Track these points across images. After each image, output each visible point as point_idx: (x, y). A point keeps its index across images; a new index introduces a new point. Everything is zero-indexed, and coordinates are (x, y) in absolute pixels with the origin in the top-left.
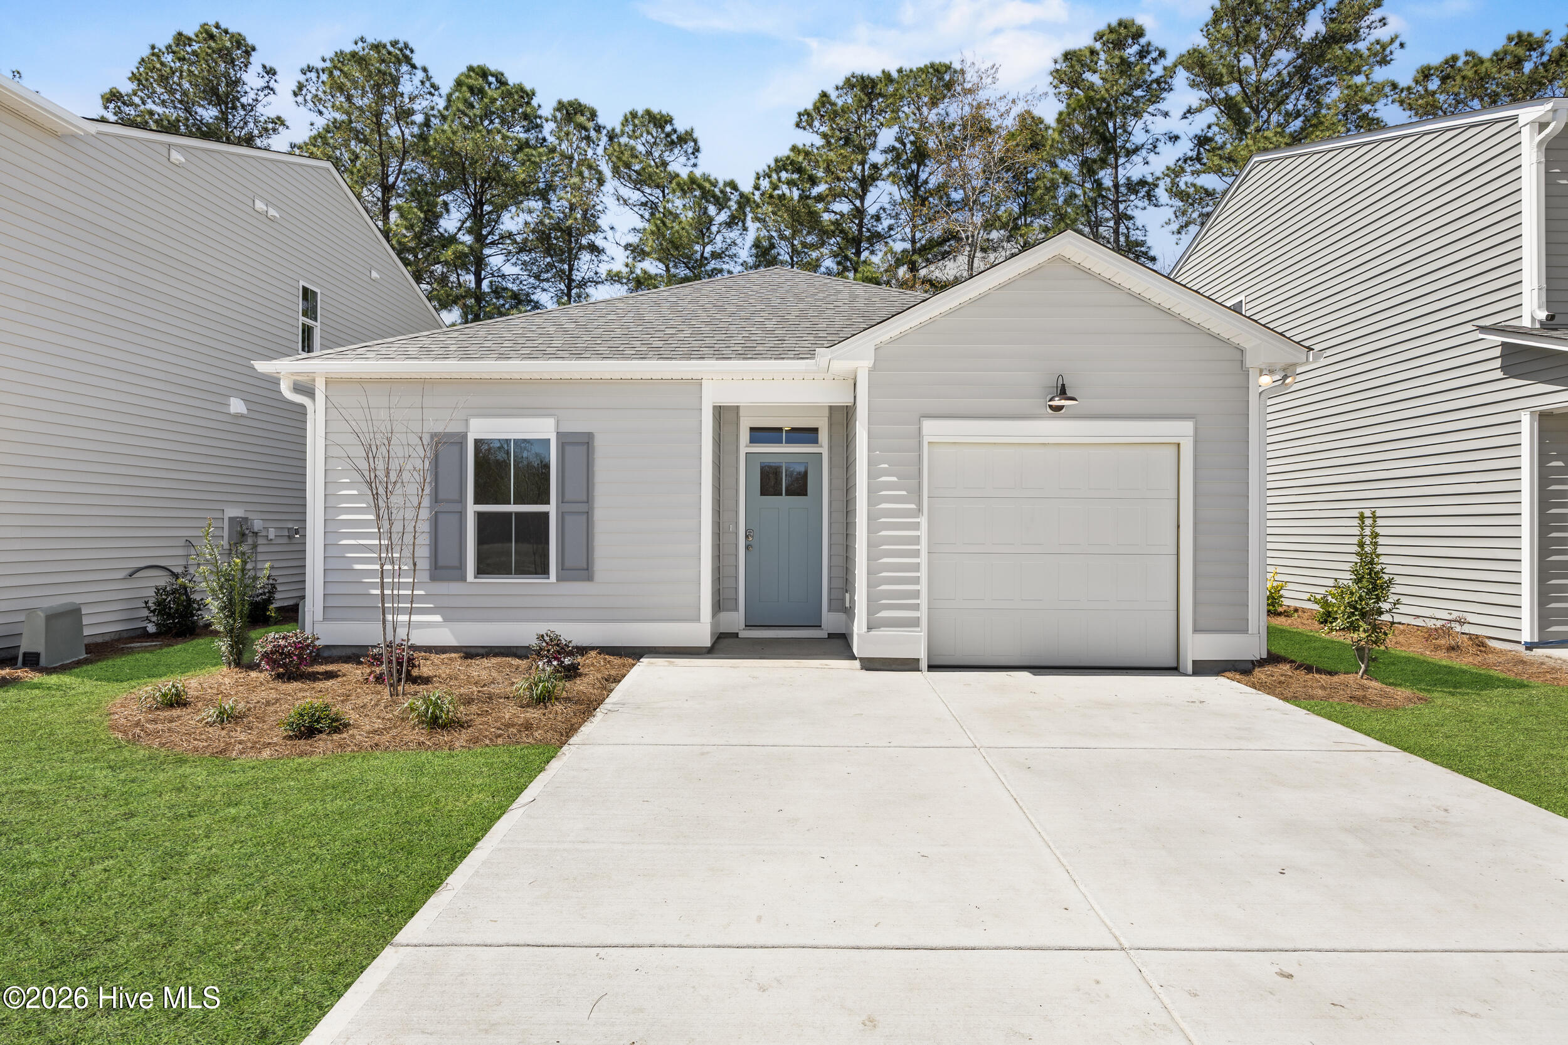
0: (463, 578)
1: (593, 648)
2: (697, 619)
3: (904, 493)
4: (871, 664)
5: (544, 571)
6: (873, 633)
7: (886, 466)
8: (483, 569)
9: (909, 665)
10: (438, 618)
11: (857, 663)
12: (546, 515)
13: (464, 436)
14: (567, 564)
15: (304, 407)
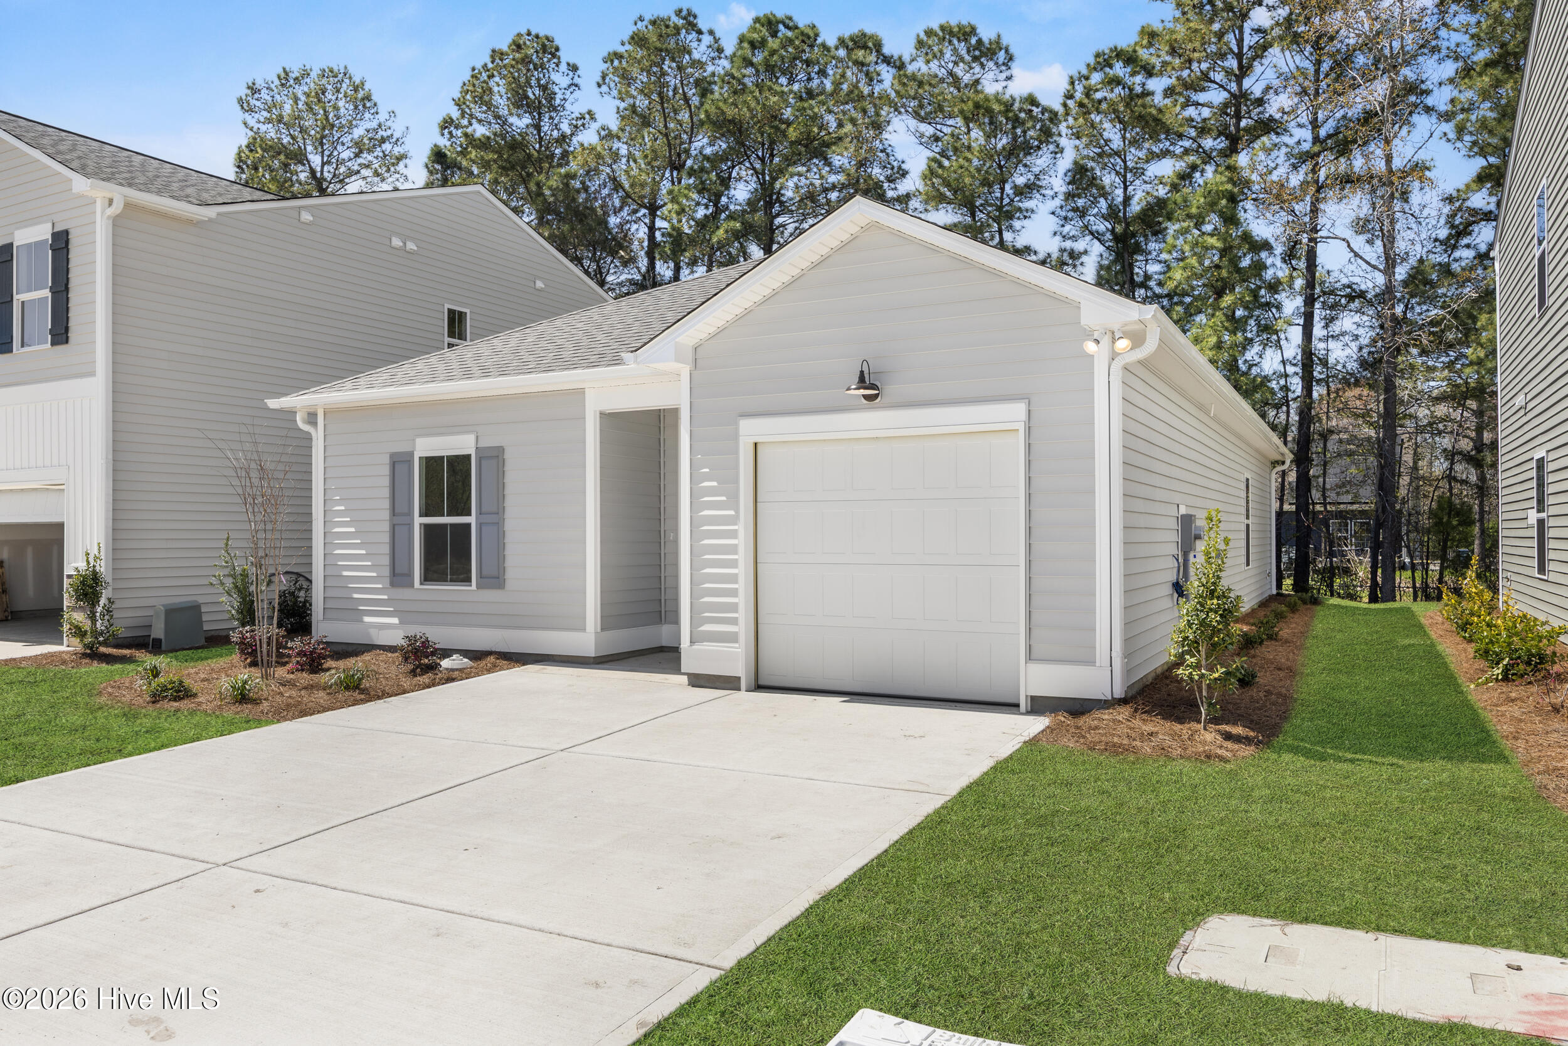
0: (412, 585)
1: (489, 653)
2: (584, 630)
3: (724, 498)
4: (698, 681)
5: (468, 580)
6: (696, 647)
7: (707, 470)
8: (427, 578)
9: (729, 683)
10: (395, 621)
11: (684, 679)
12: (469, 525)
13: (411, 454)
14: (484, 573)
15: (309, 434)
